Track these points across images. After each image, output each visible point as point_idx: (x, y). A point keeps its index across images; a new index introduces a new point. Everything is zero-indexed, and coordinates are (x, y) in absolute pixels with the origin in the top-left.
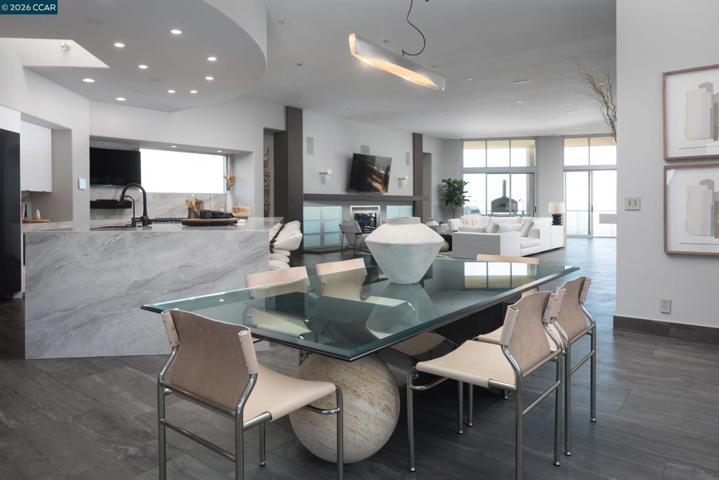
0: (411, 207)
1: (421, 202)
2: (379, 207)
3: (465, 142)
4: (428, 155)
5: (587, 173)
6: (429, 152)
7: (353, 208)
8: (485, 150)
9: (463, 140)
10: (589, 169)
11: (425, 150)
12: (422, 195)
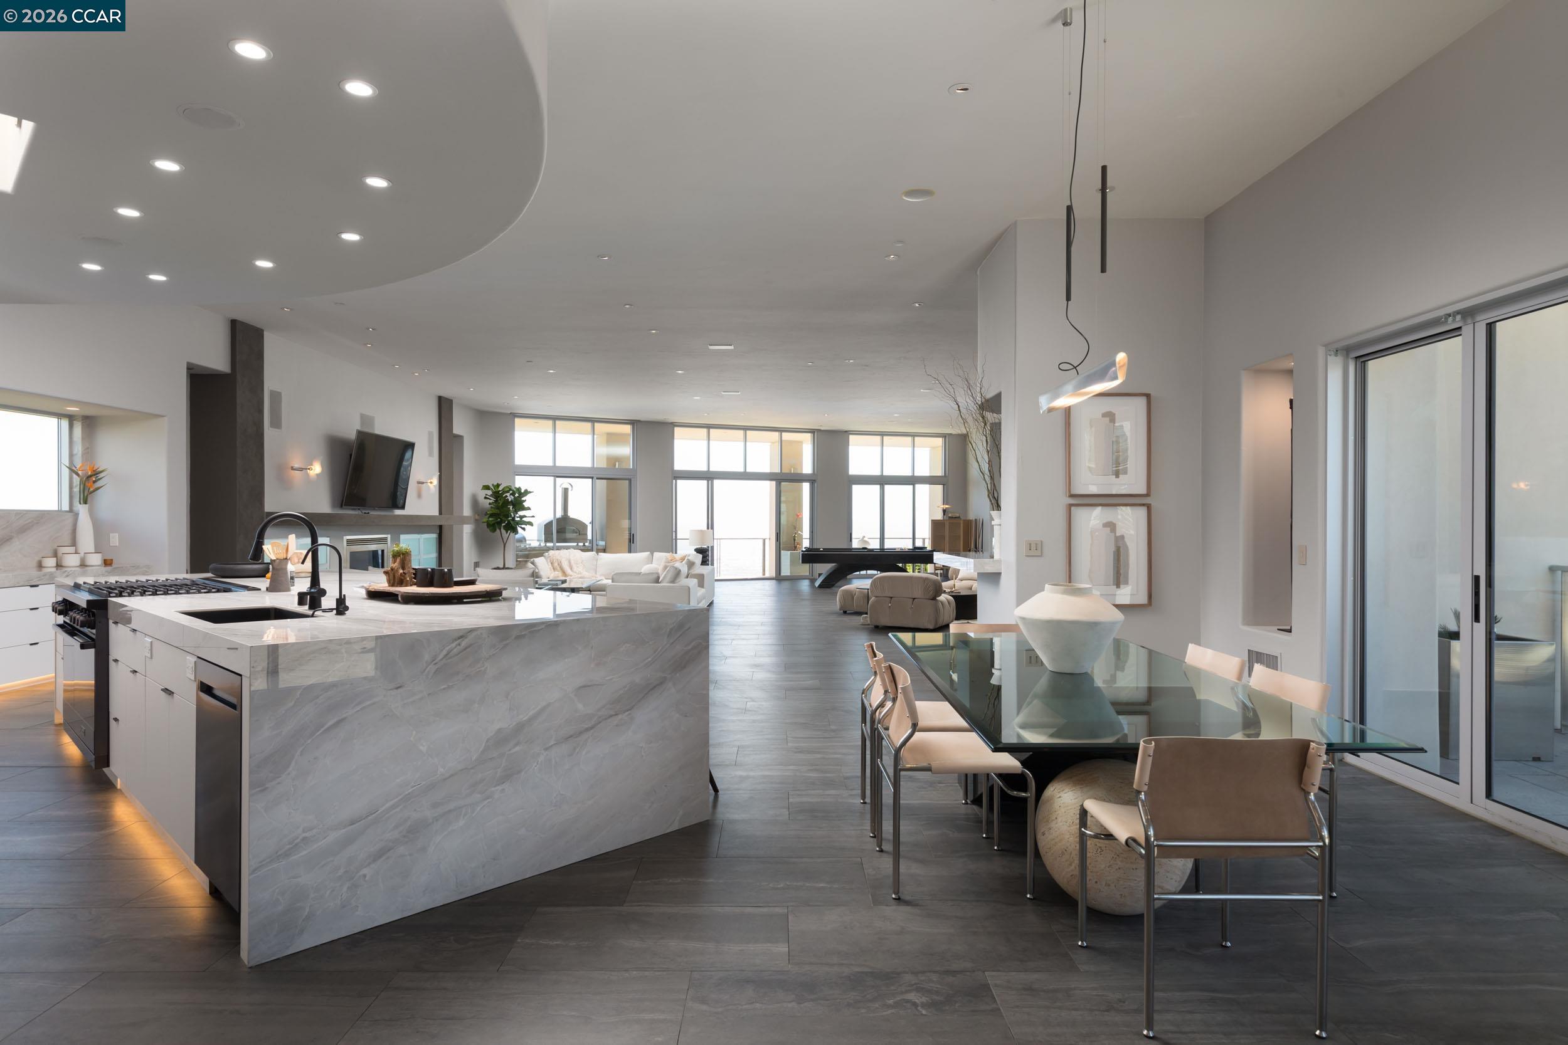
0: (434, 536)
1: (451, 527)
2: (389, 536)
3: (517, 420)
4: (460, 437)
5: (705, 482)
6: (461, 434)
7: (348, 541)
8: (551, 435)
9: (515, 415)
10: (709, 477)
11: (457, 429)
12: (452, 514)
